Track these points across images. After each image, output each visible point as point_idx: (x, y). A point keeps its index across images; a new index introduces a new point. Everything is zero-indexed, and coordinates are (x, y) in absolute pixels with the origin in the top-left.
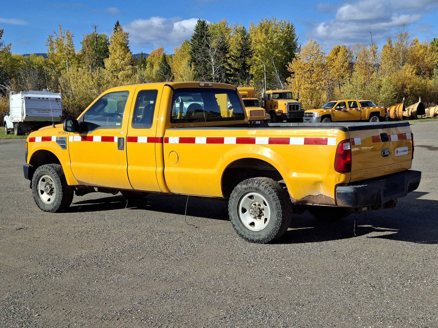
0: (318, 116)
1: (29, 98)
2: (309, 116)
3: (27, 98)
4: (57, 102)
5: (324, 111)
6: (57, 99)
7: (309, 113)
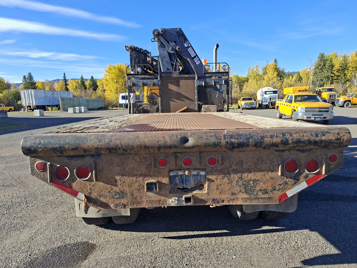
0: (342, 101)
2: (337, 101)
5: (347, 98)
7: (337, 99)
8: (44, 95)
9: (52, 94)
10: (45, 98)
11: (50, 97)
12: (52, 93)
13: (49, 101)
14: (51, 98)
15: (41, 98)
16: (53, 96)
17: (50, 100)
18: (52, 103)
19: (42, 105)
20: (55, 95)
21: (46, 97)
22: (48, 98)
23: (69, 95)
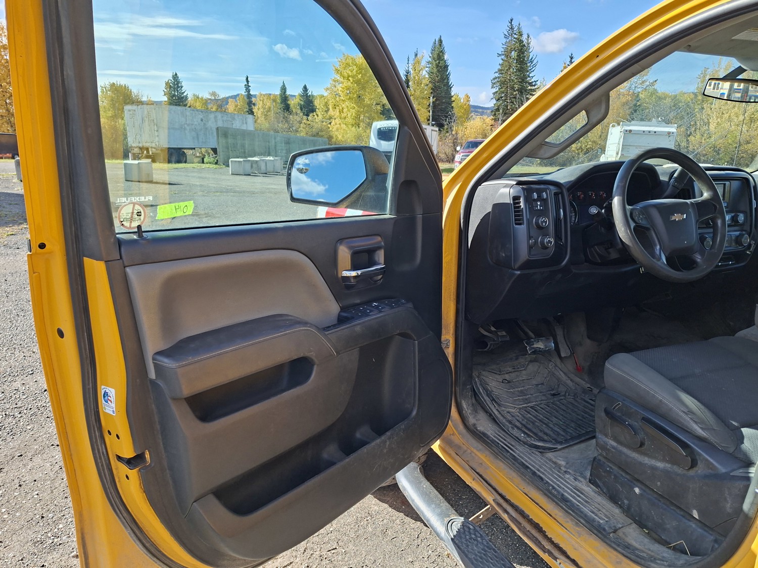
1: (630, 131)
3: (626, 131)
4: (669, 137)
6: (669, 133)
8: (182, 119)
9: (202, 120)
10: (185, 129)
11: (198, 128)
12: (201, 117)
13: (193, 138)
14: (201, 130)
15: (173, 128)
16: (205, 124)
17: (198, 135)
18: (203, 142)
19: (176, 147)
20: (210, 122)
21: (188, 125)
22: (193, 130)
23: (246, 123)
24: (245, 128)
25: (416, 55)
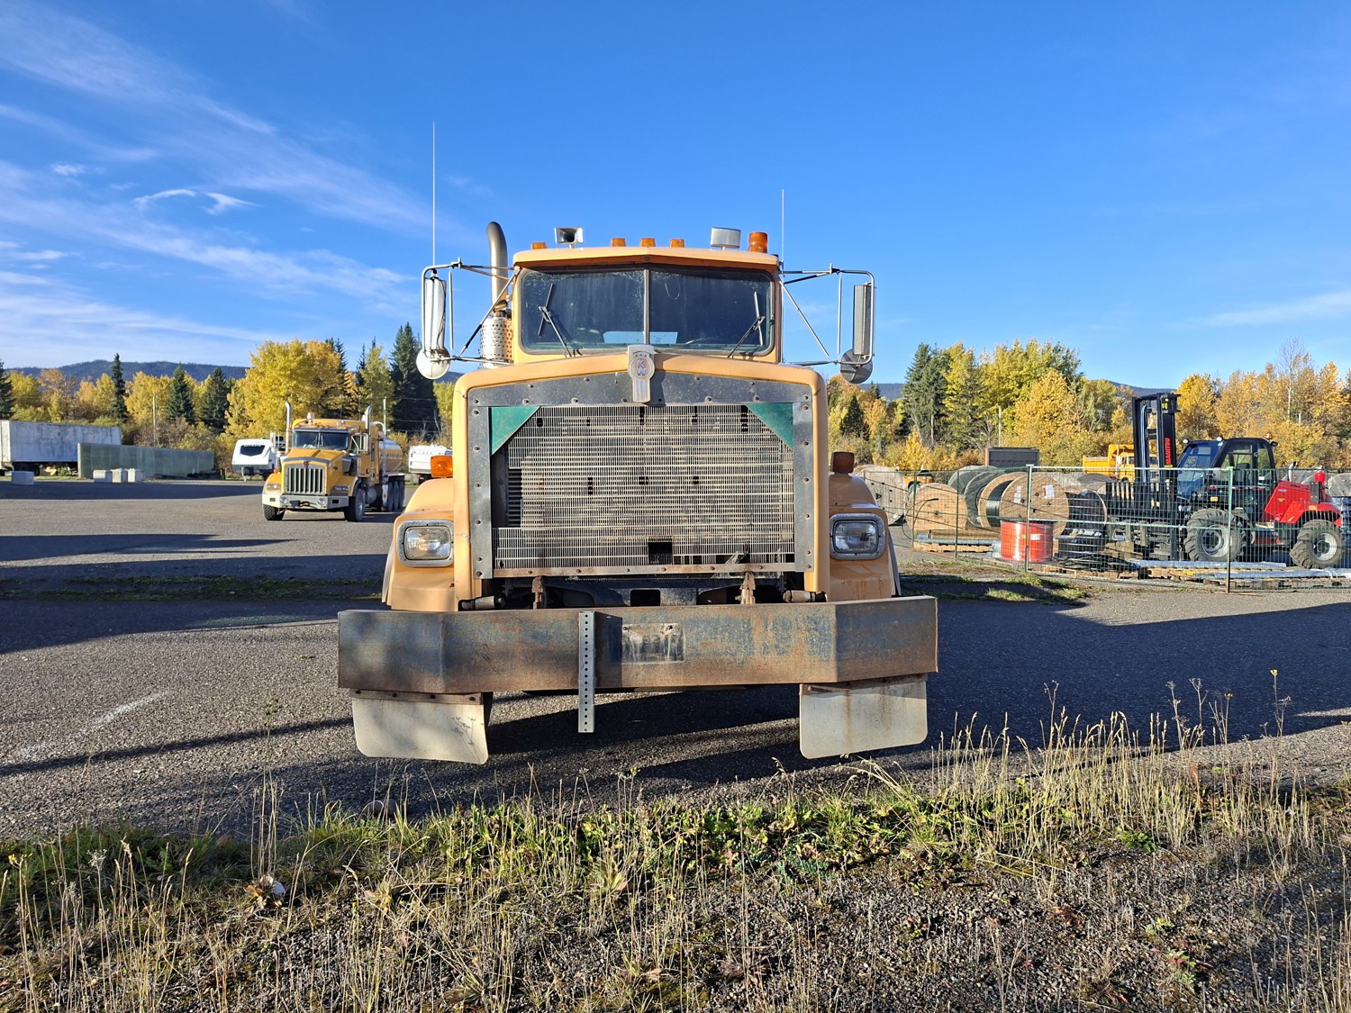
8: (37, 434)
9: (59, 434)
11: (54, 442)
14: (58, 443)
15: (27, 443)
16: (62, 438)
17: (53, 448)
18: (59, 457)
19: (29, 463)
20: (68, 436)
21: (43, 440)
22: (48, 444)
23: (111, 436)
24: (109, 443)
25: (374, 344)
